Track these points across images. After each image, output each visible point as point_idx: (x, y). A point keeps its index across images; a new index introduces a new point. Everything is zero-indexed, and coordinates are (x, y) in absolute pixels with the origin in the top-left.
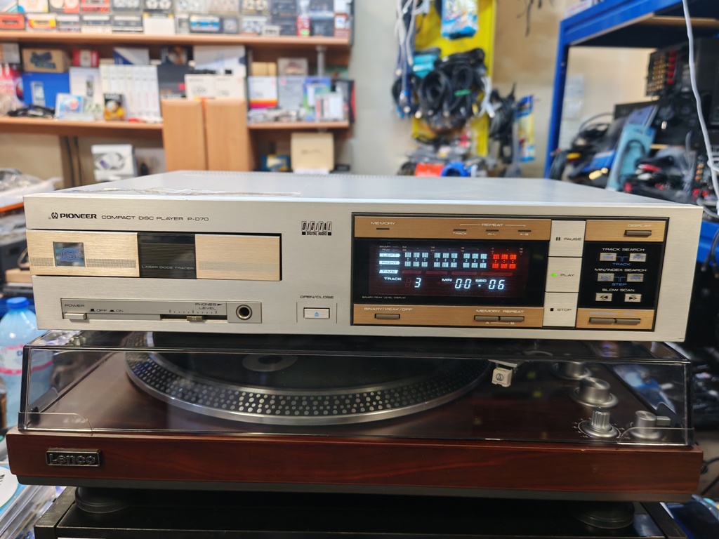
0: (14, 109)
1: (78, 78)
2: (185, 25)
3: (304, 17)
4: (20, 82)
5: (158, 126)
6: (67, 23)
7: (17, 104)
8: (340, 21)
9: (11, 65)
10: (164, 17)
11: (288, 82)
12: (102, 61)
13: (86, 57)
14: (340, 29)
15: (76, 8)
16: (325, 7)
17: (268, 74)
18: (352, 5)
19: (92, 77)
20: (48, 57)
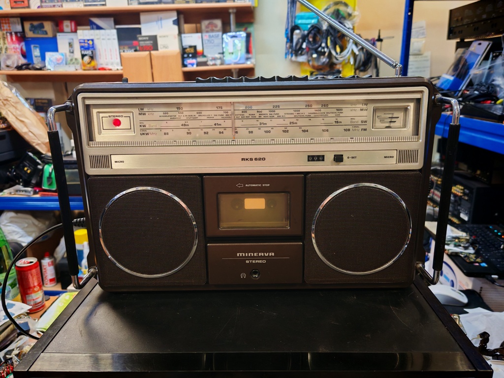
0: (20, 65)
1: (63, 40)
4: (23, 44)
5: (120, 72)
6: (51, 1)
7: (23, 61)
9: (16, 33)
11: (210, 36)
12: (79, 27)
13: (67, 25)
19: (73, 39)
20: (42, 26)
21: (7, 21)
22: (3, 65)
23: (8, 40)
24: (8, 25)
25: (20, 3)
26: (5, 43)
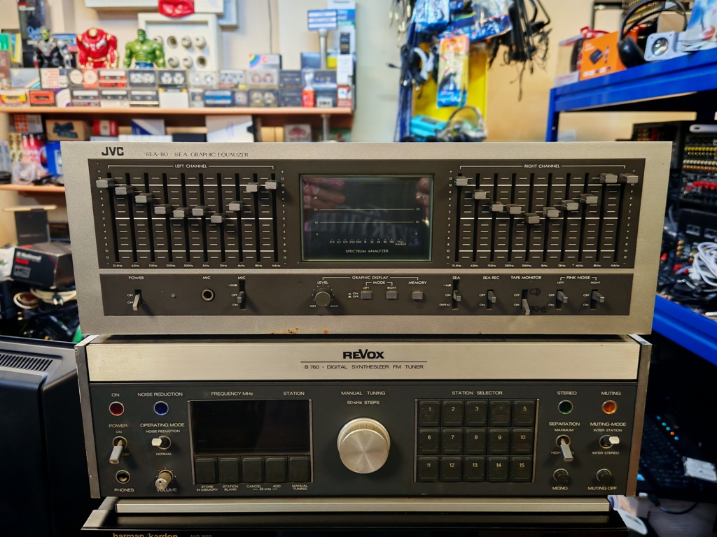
0: (39, 178)
2: (198, 98)
3: (309, 88)
4: (44, 149)
6: (86, 97)
7: (42, 172)
8: (343, 92)
9: (35, 135)
10: (178, 91)
12: (121, 129)
13: (105, 126)
14: (343, 100)
15: (95, 83)
16: (329, 79)
17: (275, 141)
18: (354, 78)
20: (70, 127)
21: (23, 119)
22: (15, 178)
23: (23, 145)
24: (23, 123)
25: (43, 99)
26: (19, 149)
